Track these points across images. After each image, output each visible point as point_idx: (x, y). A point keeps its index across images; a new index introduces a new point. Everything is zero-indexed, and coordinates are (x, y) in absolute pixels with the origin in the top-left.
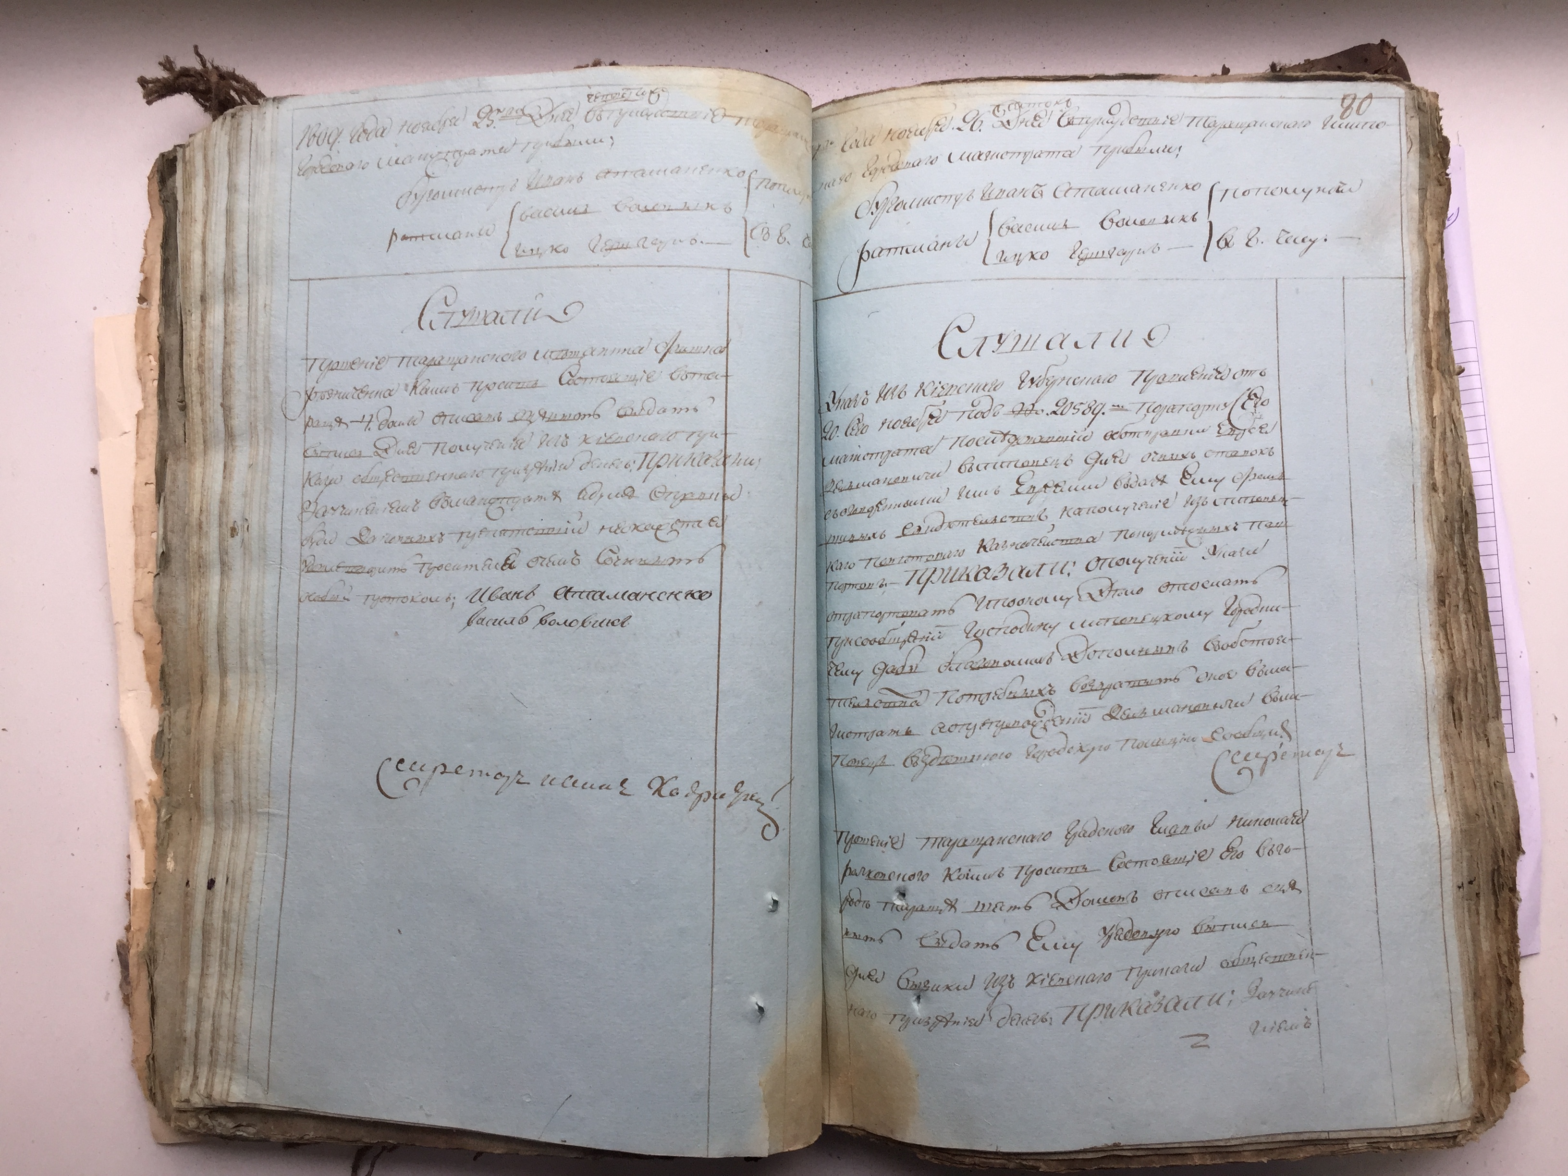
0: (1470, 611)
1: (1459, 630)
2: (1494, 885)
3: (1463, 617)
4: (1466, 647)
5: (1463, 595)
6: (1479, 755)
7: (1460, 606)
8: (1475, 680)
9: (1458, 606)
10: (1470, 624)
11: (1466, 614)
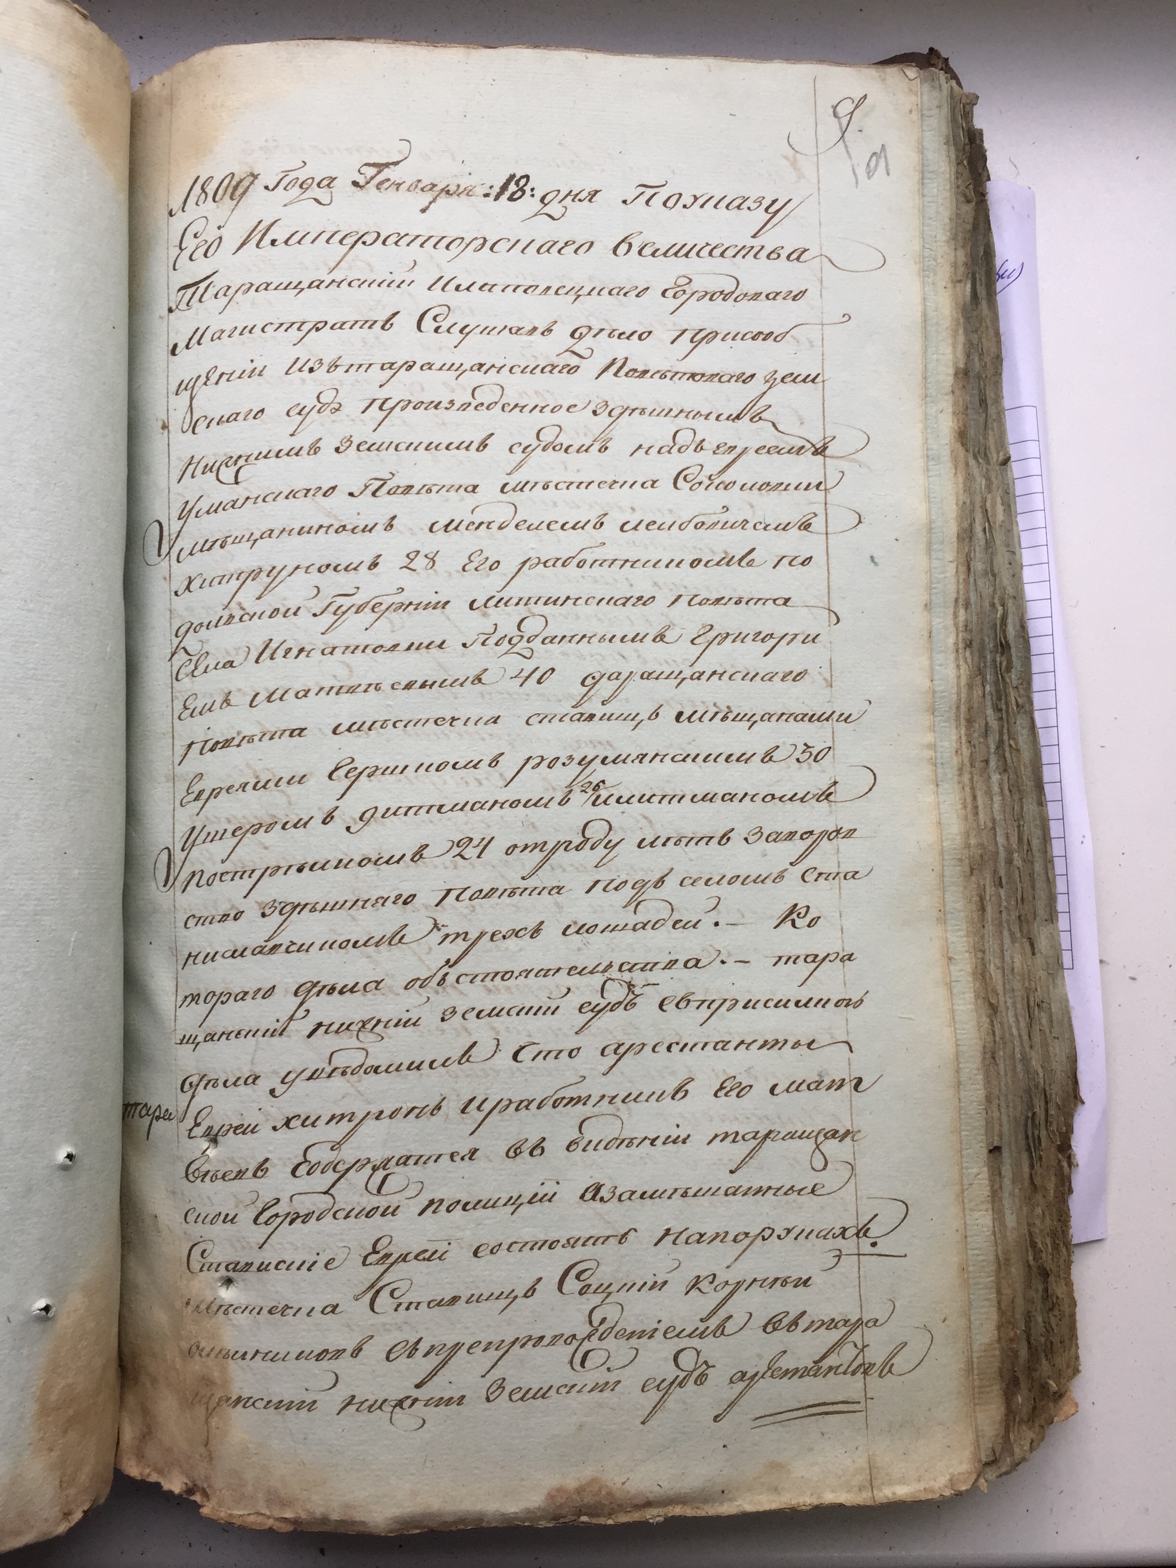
0: (1005, 770)
1: (989, 793)
2: (1027, 1138)
3: (995, 777)
4: (998, 817)
5: (997, 748)
6: (1013, 962)
7: (993, 763)
8: (1010, 861)
9: (987, 762)
10: (1006, 787)
11: (1000, 774)
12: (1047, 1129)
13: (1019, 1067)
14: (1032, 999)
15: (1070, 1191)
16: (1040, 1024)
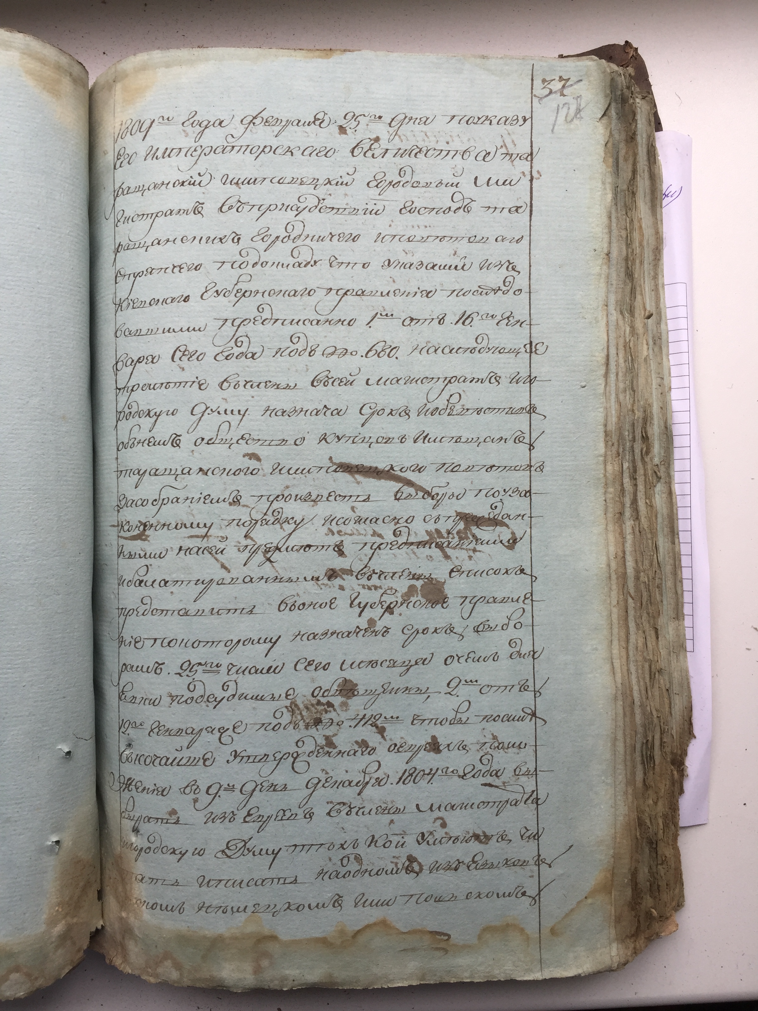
5: (632, 504)
7: (628, 514)
12: (661, 750)
13: (638, 711)
14: (653, 667)
15: (681, 791)
16: (659, 683)
